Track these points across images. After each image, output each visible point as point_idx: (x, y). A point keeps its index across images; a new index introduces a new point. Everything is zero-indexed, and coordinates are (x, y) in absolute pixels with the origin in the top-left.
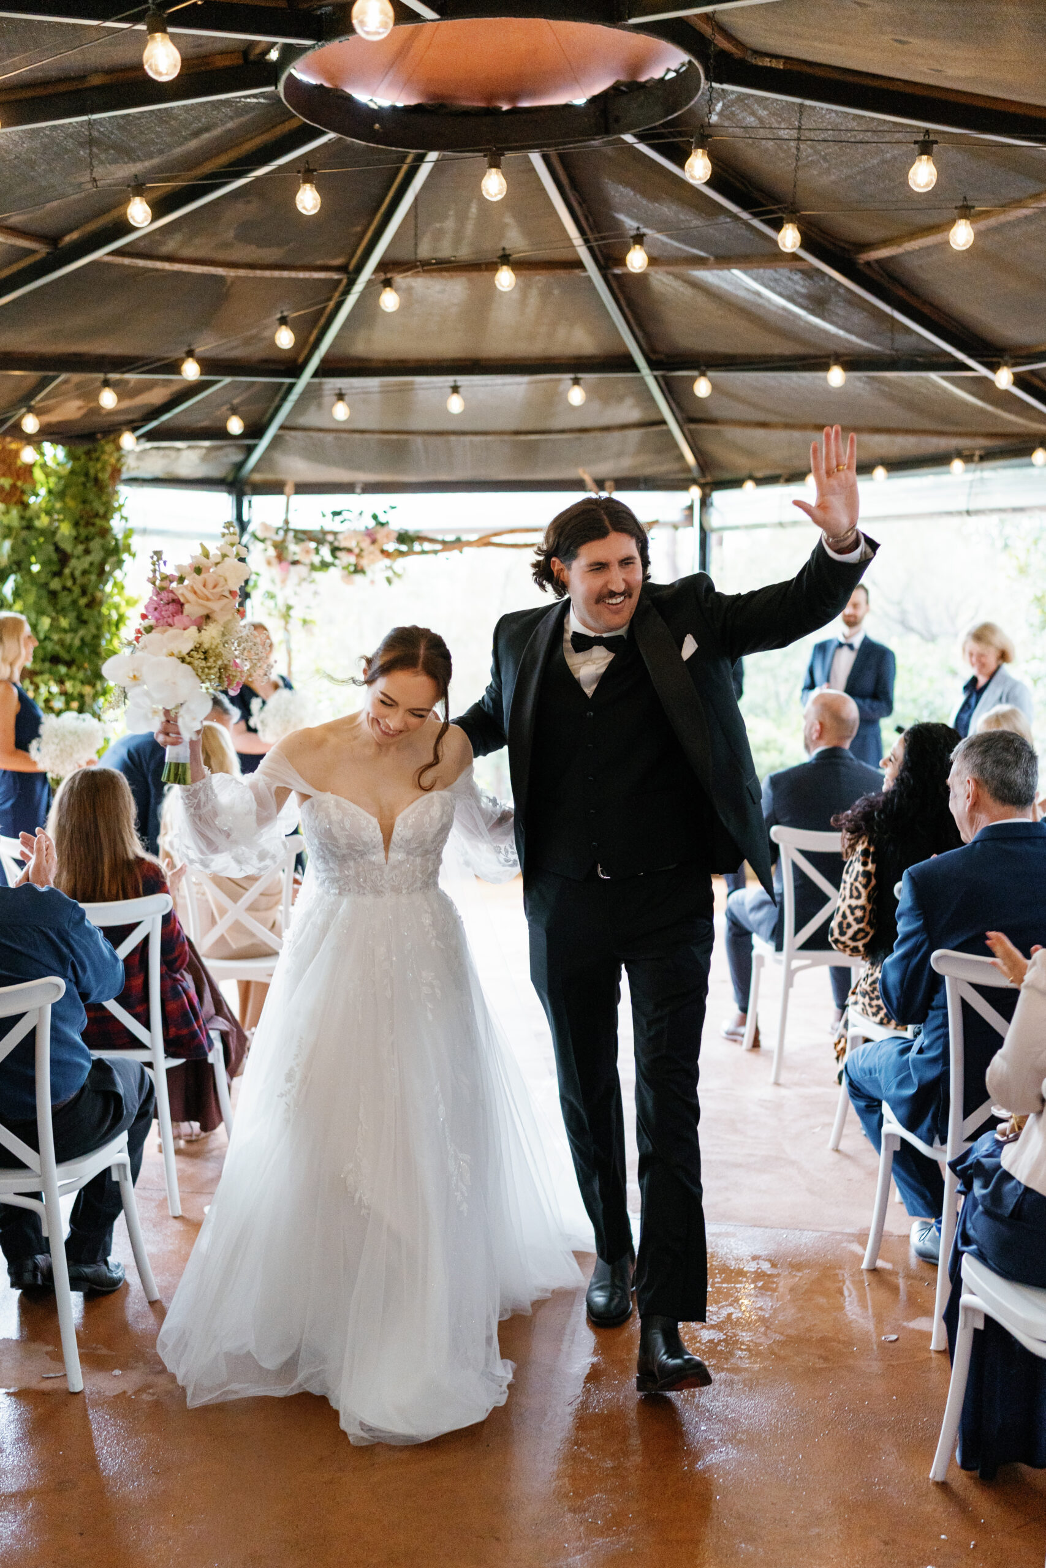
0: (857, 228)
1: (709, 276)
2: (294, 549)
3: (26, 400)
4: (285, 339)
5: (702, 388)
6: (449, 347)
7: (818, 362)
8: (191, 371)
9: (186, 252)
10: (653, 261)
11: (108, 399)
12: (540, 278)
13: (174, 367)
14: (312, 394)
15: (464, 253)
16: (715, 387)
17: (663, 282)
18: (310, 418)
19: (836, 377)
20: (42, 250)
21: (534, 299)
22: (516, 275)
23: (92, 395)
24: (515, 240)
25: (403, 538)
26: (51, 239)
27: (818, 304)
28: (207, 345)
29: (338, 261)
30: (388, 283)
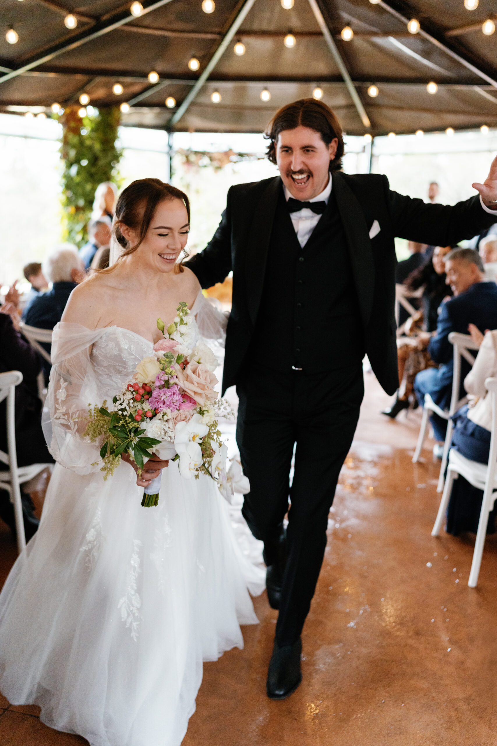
0: (446, 21)
1: (379, 40)
2: (193, 158)
3: (82, 89)
4: (194, 65)
5: (373, 91)
6: (263, 69)
7: (424, 80)
8: (153, 78)
9: (154, 25)
10: (355, 33)
11: (118, 90)
12: (306, 40)
13: (145, 75)
14: (204, 90)
15: (272, 27)
16: (380, 91)
17: (360, 43)
18: (203, 100)
19: (432, 88)
20: (92, 22)
21: (302, 49)
22: (296, 39)
23: (110, 87)
24: (295, 23)
25: (241, 155)
26: (96, 17)
27: (427, 54)
28: (161, 66)
29: (217, 30)
30: (239, 41)
